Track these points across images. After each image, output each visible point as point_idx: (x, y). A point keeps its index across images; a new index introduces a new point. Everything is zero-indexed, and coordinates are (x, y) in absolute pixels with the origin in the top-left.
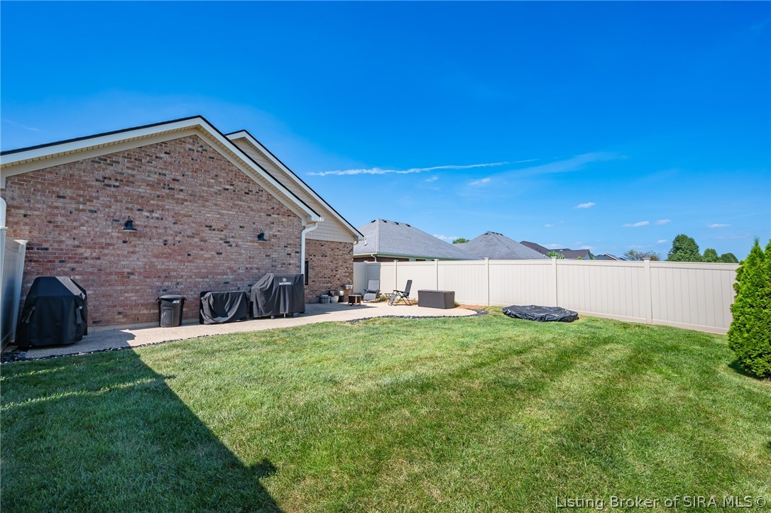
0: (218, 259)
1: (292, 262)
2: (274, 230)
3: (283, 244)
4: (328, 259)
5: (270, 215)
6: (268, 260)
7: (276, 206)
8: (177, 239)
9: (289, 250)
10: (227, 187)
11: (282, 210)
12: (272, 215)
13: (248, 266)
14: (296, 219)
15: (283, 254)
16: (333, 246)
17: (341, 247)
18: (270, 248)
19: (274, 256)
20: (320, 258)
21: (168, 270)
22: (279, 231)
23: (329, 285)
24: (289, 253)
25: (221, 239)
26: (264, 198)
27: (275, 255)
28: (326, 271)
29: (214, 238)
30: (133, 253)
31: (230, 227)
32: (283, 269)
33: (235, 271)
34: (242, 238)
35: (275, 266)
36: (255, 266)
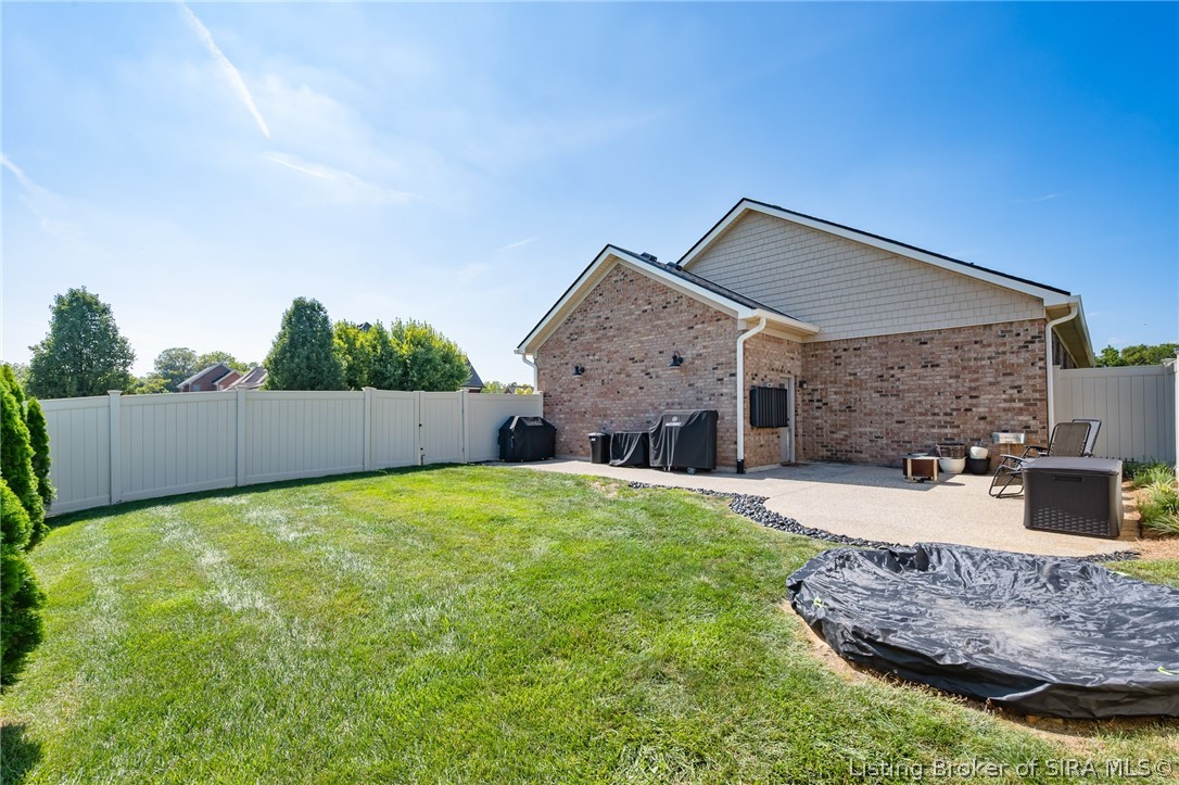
0: (641, 394)
1: (725, 391)
2: (698, 348)
3: (710, 365)
4: (943, 371)
5: (692, 328)
6: (691, 392)
7: (699, 312)
8: (610, 377)
9: (719, 373)
10: (646, 308)
11: (708, 314)
12: (696, 327)
13: (669, 401)
14: (729, 322)
15: (711, 379)
16: (959, 339)
17: (987, 337)
18: (694, 374)
19: (698, 385)
20: (919, 371)
21: (605, 409)
22: (705, 347)
23: (948, 431)
24: (721, 377)
25: (642, 371)
26: (684, 307)
27: (700, 384)
28: (938, 401)
29: (636, 370)
30: (586, 394)
31: (650, 355)
32: (711, 402)
33: (656, 408)
34: (662, 366)
35: (702, 399)
36: (677, 400)
